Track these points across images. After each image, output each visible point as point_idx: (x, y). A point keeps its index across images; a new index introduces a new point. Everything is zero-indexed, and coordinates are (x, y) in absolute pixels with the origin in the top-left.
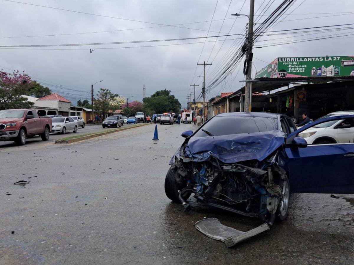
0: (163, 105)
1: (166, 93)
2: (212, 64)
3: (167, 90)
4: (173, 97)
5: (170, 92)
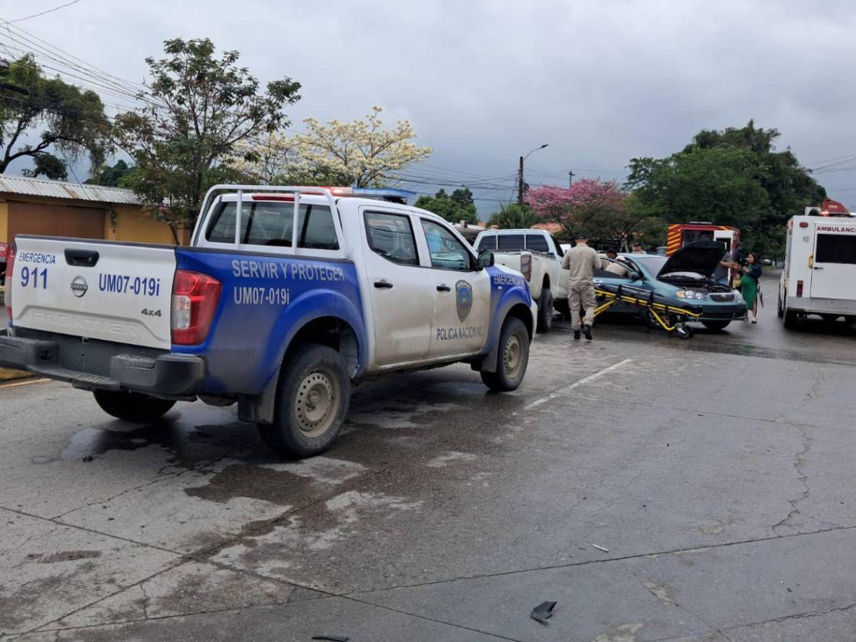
1: (753, 139)
3: (756, 127)
4: (788, 158)
5: (777, 135)
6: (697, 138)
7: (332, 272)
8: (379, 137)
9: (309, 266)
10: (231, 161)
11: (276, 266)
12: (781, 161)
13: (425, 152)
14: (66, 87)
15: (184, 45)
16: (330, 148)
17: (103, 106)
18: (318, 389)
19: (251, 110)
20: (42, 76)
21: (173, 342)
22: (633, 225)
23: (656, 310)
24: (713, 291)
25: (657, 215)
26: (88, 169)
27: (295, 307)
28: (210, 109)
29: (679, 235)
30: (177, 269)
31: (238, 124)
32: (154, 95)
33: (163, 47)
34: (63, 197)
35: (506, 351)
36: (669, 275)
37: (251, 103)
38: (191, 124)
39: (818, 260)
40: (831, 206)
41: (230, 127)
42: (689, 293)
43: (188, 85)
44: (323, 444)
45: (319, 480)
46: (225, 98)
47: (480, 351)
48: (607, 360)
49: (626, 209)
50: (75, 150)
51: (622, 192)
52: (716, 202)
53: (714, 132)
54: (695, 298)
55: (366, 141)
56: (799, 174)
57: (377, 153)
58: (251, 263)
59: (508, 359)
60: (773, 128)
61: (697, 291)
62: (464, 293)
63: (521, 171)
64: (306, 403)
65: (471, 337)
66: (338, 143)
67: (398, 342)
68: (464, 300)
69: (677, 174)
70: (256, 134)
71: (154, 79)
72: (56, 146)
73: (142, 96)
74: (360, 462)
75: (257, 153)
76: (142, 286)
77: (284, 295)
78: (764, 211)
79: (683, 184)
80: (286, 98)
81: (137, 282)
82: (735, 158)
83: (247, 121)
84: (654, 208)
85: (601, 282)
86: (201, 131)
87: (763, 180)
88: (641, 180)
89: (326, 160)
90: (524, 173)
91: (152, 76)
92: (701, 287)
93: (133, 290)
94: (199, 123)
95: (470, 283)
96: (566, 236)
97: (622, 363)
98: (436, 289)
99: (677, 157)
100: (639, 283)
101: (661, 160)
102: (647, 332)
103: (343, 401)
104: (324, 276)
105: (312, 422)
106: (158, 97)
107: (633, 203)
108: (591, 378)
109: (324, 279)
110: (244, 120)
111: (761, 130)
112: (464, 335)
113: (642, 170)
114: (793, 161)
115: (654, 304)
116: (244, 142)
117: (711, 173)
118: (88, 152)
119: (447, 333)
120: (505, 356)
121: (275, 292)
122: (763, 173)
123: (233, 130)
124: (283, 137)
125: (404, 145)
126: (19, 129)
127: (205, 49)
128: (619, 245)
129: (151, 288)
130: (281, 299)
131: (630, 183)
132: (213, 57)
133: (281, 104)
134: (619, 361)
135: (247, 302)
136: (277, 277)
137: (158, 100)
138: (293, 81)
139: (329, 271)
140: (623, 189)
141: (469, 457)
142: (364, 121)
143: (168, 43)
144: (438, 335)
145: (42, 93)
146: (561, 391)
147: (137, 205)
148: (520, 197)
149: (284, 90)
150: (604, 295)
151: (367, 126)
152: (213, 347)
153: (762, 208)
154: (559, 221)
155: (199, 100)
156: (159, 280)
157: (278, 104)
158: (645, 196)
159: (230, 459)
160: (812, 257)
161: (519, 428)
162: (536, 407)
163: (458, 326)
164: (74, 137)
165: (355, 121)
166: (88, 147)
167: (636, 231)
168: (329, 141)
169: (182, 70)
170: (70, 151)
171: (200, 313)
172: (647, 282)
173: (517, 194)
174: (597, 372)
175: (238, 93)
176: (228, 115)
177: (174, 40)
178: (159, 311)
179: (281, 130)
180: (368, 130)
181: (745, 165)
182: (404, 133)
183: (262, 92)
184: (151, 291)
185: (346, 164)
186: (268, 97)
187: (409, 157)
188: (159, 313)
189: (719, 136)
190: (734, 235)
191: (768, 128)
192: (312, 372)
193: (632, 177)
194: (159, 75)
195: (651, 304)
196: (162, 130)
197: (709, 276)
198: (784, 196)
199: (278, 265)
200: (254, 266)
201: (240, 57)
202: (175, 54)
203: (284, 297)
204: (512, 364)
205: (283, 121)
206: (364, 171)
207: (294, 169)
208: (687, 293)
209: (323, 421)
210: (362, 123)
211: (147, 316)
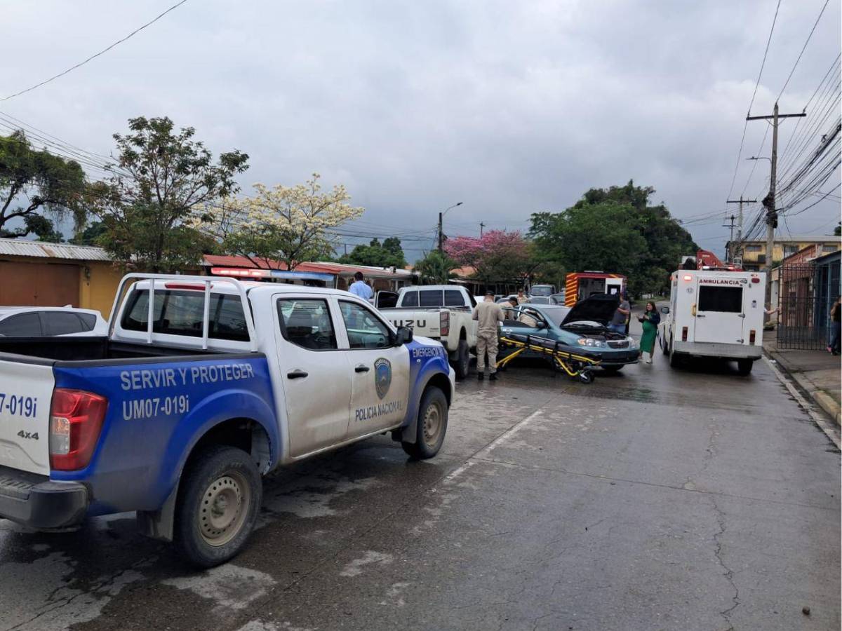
0: (602, 242)
1: (633, 196)
2: (804, 115)
3: (635, 185)
4: (662, 211)
5: (652, 192)
6: (587, 195)
7: (239, 369)
8: (319, 200)
9: (212, 367)
10: (188, 222)
11: (173, 373)
12: (656, 214)
13: (358, 212)
14: (52, 158)
15: (147, 122)
16: (277, 209)
17: (84, 173)
18: (226, 494)
19: (206, 178)
20: (31, 148)
21: (52, 467)
22: (534, 267)
23: (560, 357)
24: (611, 339)
25: (554, 260)
26: (73, 228)
27: (194, 414)
28: (170, 178)
29: (576, 282)
30: (55, 386)
31: (195, 190)
32: (121, 166)
33: (128, 125)
34: (40, 255)
35: (426, 420)
36: (571, 324)
37: (205, 172)
38: (154, 191)
39: (701, 309)
40: (704, 256)
41: (188, 193)
42: (590, 341)
43: (150, 158)
44: (233, 551)
45: (222, 603)
46: (182, 168)
47: (401, 424)
48: (520, 412)
49: (529, 255)
50: (61, 211)
51: (525, 241)
52: (603, 249)
53: (601, 190)
54: (595, 346)
55: (307, 203)
56: (671, 224)
57: (316, 213)
58: (144, 373)
59: (427, 427)
60: (649, 186)
61: (597, 339)
62: (383, 369)
63: (440, 224)
64: (212, 511)
65: (391, 412)
66: (283, 206)
67: (314, 431)
68: (384, 378)
69: (571, 226)
70: (211, 198)
71: (119, 153)
72: (44, 208)
73: (109, 167)
74: (270, 572)
75: (212, 215)
76: (18, 405)
77: (182, 403)
78: (643, 256)
79: (575, 234)
80: (236, 168)
81: (13, 400)
82: (620, 212)
83: (202, 188)
84: (552, 255)
85: (511, 331)
86: (162, 196)
87: (642, 230)
88: (540, 231)
89: (272, 220)
90: (443, 226)
91: (118, 150)
92: (599, 334)
93: (9, 410)
94: (160, 190)
95: (389, 360)
96: (479, 277)
97: (533, 416)
98: (354, 370)
99: (570, 212)
100: (545, 331)
101: (557, 215)
102: (553, 377)
103: (253, 502)
104: (230, 375)
105: (219, 529)
106: (123, 168)
107: (534, 250)
108: (506, 436)
109: (231, 378)
110: (200, 187)
111: (639, 187)
112: (383, 412)
113: (541, 222)
114: (667, 214)
115: (559, 352)
116: (201, 205)
117: (599, 224)
118: (72, 213)
119: (366, 412)
120: (425, 425)
121: (172, 401)
122: (641, 224)
123: (190, 196)
124: (236, 201)
125: (340, 205)
126: (12, 194)
127: (163, 127)
128: (523, 283)
129: (27, 408)
130: (179, 407)
131: (531, 234)
132: (172, 133)
133: (231, 172)
134: (531, 414)
135: (139, 417)
136: (175, 384)
137: (125, 171)
138: (241, 153)
139: (236, 369)
140: (525, 238)
141: (386, 559)
142: (304, 186)
143: (132, 121)
144: (357, 416)
145: (31, 163)
146: (479, 456)
147: (108, 261)
148: (440, 246)
149: (234, 161)
150: (514, 344)
151: (308, 190)
152: (98, 471)
153: (641, 253)
154: (473, 265)
155: (160, 170)
156: (36, 400)
157: (229, 173)
158: (544, 245)
159: (132, 571)
160: (695, 306)
161: (437, 512)
162: (454, 479)
163: (378, 404)
164: (60, 200)
165: (297, 186)
166: (71, 208)
167: (537, 272)
168: (275, 203)
169: (144, 144)
170: (57, 212)
171: (82, 436)
172: (551, 330)
173: (437, 244)
174: (511, 429)
175: (193, 164)
176: (187, 182)
177: (137, 118)
178: (37, 434)
179: (232, 195)
180: (309, 194)
181: (627, 217)
182: (339, 197)
183: (215, 162)
184: (28, 411)
185: (290, 222)
186: (220, 167)
187: (344, 216)
188: (36, 436)
189: (604, 193)
190: (623, 281)
191: (644, 187)
192: (219, 478)
193: (533, 228)
194: (124, 149)
195: (556, 352)
196: (128, 197)
197: (605, 323)
198: (659, 243)
199: (176, 371)
200: (146, 376)
201: (196, 132)
202: (139, 131)
203: (182, 405)
204: (431, 432)
205: (233, 187)
206: (306, 229)
207: (245, 228)
208: (587, 341)
209: (232, 527)
210: (303, 188)
211: (24, 438)
